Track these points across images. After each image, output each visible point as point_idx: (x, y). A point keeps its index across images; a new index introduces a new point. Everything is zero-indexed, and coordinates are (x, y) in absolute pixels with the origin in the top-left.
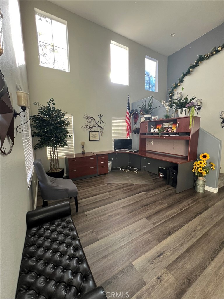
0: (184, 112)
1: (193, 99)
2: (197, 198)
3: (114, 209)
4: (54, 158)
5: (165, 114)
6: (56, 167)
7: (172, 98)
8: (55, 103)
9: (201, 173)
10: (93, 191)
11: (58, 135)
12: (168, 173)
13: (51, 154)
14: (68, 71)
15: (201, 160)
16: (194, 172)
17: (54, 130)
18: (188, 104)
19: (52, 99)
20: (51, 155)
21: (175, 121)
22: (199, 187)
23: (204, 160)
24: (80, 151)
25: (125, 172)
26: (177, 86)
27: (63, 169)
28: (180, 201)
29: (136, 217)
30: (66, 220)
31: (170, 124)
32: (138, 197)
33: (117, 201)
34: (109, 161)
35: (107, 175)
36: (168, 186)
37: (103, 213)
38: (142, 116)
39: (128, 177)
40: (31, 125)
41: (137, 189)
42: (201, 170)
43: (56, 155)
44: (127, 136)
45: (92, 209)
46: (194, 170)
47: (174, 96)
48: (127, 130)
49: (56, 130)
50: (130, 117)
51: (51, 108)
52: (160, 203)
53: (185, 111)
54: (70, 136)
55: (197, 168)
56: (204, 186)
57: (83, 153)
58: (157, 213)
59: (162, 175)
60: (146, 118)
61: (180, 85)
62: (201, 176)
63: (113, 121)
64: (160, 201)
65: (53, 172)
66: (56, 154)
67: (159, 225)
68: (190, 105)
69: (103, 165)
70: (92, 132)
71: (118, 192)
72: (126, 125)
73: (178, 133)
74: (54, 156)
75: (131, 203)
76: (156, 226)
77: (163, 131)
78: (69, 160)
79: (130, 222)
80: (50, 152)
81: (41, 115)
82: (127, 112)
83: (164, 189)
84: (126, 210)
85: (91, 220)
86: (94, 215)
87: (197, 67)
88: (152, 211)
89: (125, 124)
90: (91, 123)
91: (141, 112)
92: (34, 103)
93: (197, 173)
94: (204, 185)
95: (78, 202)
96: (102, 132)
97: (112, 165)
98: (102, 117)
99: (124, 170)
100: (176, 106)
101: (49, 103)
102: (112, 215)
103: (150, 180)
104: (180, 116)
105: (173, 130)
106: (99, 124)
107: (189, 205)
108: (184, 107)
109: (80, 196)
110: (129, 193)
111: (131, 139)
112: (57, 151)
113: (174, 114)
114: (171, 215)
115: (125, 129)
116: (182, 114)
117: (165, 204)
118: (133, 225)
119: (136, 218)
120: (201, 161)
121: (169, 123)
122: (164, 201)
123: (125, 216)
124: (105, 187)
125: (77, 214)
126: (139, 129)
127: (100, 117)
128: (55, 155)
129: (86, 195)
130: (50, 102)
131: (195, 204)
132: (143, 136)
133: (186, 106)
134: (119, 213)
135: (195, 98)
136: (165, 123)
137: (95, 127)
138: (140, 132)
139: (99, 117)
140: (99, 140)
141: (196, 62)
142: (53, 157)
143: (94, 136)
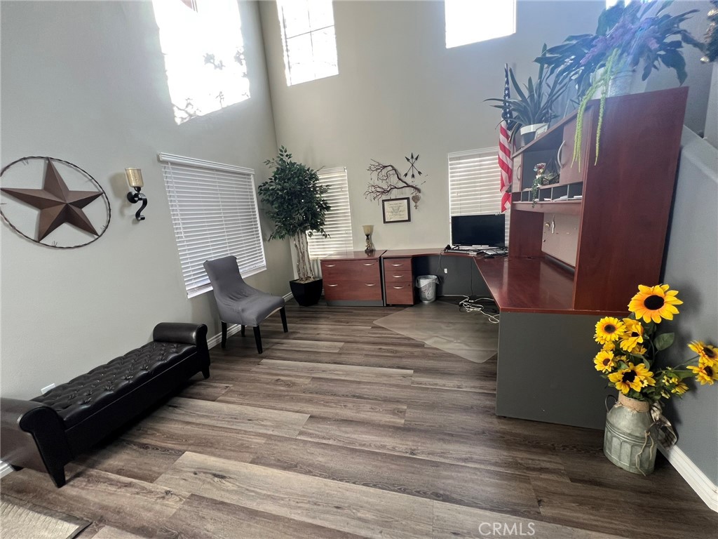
19: (283, 147)
24: (361, 247)
27: (320, 281)
29: (304, 404)
35: (407, 308)
37: (278, 372)
41: (410, 357)
44: (503, 206)
52: (397, 409)
57: (370, 251)
63: (451, 165)
64: (405, 407)
69: (397, 283)
70: (390, 202)
73: (567, 187)
76: (296, 439)
78: (323, 265)
82: (502, 130)
84: (313, 385)
85: (251, 372)
86: (265, 368)
90: (388, 181)
96: (416, 199)
98: (416, 159)
99: (467, 307)
102: (283, 381)
106: (409, 180)
107: (466, 460)
111: (503, 216)
114: (363, 445)
117: (402, 417)
118: (276, 411)
119: (299, 406)
122: (413, 412)
124: (358, 332)
125: (251, 357)
127: (411, 160)
129: (310, 334)
139: (408, 160)
140: (409, 220)
143: (395, 211)
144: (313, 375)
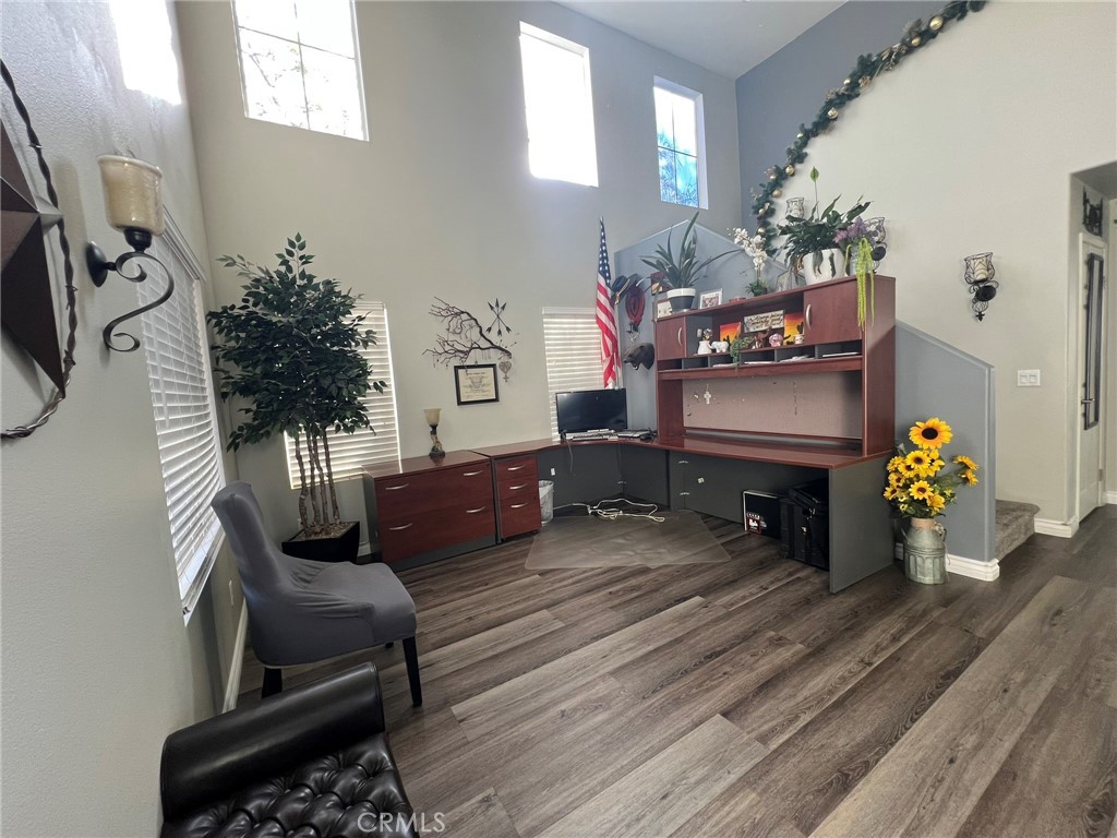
0: (826, 265)
1: (860, 209)
2: (920, 607)
3: (580, 684)
4: (317, 480)
5: (751, 279)
6: (326, 519)
7: (769, 224)
8: (312, 257)
9: (924, 500)
10: (484, 609)
11: (326, 383)
12: (784, 512)
13: (301, 464)
14: (361, 138)
15: (915, 447)
16: (895, 500)
17: (310, 364)
18: (840, 229)
19: (298, 238)
20: (302, 471)
21: (792, 304)
22: (918, 559)
23: (929, 449)
24: (423, 448)
25: (609, 520)
26: (782, 177)
27: (357, 525)
28: (852, 627)
29: (680, 712)
30: (362, 761)
31: (776, 319)
32: (673, 621)
33: (587, 644)
34: (541, 482)
35: (535, 537)
36: (791, 565)
37: (533, 705)
38: (660, 297)
39: (623, 542)
40: (213, 348)
41: (664, 585)
42: (922, 490)
43: (325, 471)
44: (606, 379)
45: (485, 690)
46: (894, 492)
47: (775, 217)
48: (604, 358)
49: (317, 363)
50: (612, 305)
51: (297, 276)
52: (771, 640)
53: (831, 259)
54: (380, 386)
55: (903, 481)
56: (942, 557)
57: (437, 454)
58: (767, 686)
59: (758, 522)
60: (673, 300)
61: (793, 175)
62: (926, 515)
63: (546, 323)
64: (773, 633)
65: (313, 537)
66: (323, 464)
67: (787, 743)
68: (852, 234)
69: (517, 497)
70: (470, 371)
71: (590, 605)
72: (598, 338)
73: (813, 347)
74: (316, 472)
75: (651, 648)
76: (775, 751)
77: (750, 346)
78: (381, 488)
79: (655, 738)
80: (299, 458)
81: (255, 305)
82: (600, 287)
83: (778, 580)
84: (633, 682)
85: (480, 740)
86: (494, 717)
87: (856, 101)
88: (744, 679)
89: (596, 334)
90: (463, 336)
91: (653, 282)
92: (222, 260)
93: (904, 503)
94: (940, 553)
95: (421, 660)
96: (506, 367)
97: (556, 496)
98: (503, 308)
99: (603, 514)
100: (791, 244)
101: (287, 257)
102: (575, 710)
103: (711, 545)
104: (813, 279)
105: (790, 340)
106: (493, 336)
107: (895, 639)
108: (830, 244)
109: (426, 632)
110: (635, 608)
111: (624, 390)
112: (327, 454)
113: (787, 275)
114: (831, 693)
115: (596, 354)
116: (818, 271)
117: (793, 643)
118: (670, 750)
119: (680, 718)
120: (917, 453)
121: (770, 314)
122: (788, 632)
123: (631, 713)
124: (532, 589)
125: (417, 719)
126: (651, 347)
127: (496, 309)
128: (320, 469)
129: (452, 626)
130: (291, 254)
131: (921, 635)
132: (670, 374)
133: (836, 240)
134: (600, 699)
135: (867, 204)
136: (753, 317)
137: (479, 348)
138: (658, 357)
139: (492, 308)
140: (496, 400)
141: (847, 81)
142: (313, 477)
143: (476, 385)
144: (603, 671)
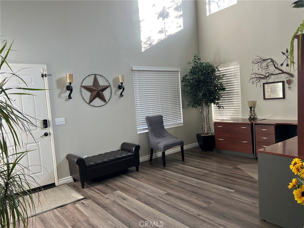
19: (196, 55)
45: (170, 171)
69: (264, 142)
96: (290, 82)
106: (284, 68)
130: (195, 59)
137: (272, 74)
139: (284, 54)
143: (273, 91)
144: (181, 180)
